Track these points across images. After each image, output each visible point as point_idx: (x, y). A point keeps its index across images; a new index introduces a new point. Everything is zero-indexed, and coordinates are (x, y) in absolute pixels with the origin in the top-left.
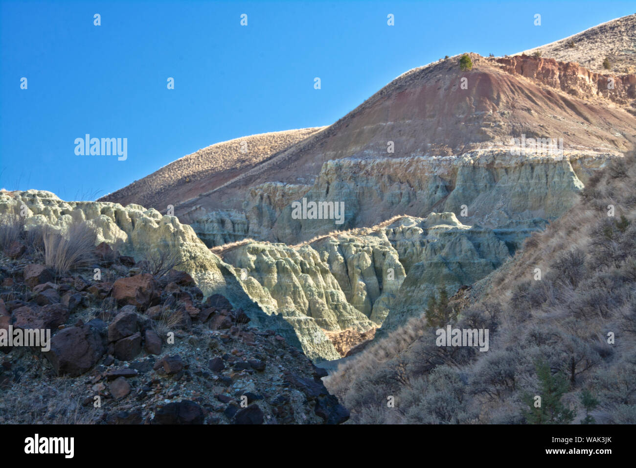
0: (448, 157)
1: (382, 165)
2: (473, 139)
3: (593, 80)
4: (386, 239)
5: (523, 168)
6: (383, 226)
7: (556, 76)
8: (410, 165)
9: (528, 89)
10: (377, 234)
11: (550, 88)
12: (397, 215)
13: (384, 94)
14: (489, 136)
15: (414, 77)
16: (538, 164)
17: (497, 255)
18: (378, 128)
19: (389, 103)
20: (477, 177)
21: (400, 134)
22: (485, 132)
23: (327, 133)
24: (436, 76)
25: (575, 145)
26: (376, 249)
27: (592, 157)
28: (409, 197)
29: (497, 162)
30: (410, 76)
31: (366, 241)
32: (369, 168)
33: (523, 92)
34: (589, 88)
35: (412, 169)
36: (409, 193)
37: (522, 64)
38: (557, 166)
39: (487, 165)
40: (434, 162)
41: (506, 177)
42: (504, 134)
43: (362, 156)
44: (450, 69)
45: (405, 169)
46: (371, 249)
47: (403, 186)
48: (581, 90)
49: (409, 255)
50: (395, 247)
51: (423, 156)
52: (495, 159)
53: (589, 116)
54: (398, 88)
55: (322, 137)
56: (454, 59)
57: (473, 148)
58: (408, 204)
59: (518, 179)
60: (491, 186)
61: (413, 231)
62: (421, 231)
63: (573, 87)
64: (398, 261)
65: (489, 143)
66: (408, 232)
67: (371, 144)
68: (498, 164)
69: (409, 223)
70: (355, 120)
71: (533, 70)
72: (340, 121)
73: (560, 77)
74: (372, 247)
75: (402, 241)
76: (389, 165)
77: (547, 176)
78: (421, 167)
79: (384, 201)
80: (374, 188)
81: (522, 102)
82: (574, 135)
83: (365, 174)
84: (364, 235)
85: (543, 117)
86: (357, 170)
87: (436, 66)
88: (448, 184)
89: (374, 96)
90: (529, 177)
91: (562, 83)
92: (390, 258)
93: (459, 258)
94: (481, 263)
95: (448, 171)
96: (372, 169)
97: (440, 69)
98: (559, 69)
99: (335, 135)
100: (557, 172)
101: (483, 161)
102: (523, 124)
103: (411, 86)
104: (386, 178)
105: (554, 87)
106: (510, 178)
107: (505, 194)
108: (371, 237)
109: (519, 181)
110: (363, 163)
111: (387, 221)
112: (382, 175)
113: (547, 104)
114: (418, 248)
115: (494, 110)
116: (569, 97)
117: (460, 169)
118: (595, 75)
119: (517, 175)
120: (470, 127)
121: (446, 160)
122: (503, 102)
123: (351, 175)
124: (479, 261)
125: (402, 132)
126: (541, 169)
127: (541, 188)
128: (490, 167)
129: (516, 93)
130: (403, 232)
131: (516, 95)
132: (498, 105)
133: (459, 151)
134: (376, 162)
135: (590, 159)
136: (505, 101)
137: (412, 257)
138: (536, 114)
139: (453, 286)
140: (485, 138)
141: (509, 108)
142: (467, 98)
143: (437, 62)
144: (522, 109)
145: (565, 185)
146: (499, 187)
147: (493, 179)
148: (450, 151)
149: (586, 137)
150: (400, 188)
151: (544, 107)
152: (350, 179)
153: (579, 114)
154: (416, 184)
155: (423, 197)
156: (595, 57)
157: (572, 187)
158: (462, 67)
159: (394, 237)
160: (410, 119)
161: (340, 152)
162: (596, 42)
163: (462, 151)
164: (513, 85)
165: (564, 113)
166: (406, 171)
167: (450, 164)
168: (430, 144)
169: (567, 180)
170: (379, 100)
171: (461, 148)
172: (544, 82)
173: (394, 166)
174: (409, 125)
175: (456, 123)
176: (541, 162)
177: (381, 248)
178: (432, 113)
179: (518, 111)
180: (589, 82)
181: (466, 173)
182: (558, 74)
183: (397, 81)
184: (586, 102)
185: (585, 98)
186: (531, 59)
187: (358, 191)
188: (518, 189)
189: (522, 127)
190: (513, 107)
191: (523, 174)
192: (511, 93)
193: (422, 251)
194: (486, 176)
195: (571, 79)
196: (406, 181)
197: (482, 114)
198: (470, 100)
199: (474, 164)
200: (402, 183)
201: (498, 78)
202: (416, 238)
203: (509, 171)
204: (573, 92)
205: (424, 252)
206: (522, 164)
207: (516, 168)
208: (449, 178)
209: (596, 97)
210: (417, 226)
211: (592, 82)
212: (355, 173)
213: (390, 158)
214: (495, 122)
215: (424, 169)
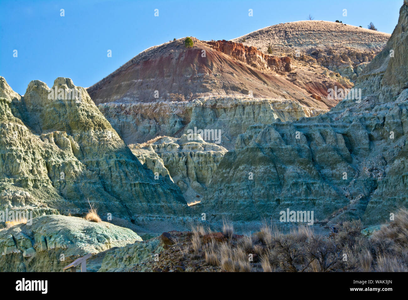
0: (182, 102)
1: (137, 107)
2: (198, 90)
3: (265, 59)
4: (153, 151)
5: (238, 108)
6: (150, 143)
7: (244, 55)
8: (156, 107)
9: (229, 61)
10: (146, 148)
11: (241, 62)
12: (159, 136)
13: (134, 62)
14: (208, 89)
15: (154, 51)
16: (248, 105)
17: (298, 143)
18: (132, 83)
19: (138, 67)
20: (205, 114)
21: (148, 87)
22: (206, 86)
23: (95, 87)
24: (169, 51)
25: (264, 96)
26: (148, 158)
27: (280, 102)
28: (156, 129)
29: (218, 104)
30: (151, 51)
31: (140, 152)
32: (128, 109)
33: (227, 62)
34: (263, 64)
35: (157, 110)
36: (156, 126)
37: (223, 46)
38: (262, 106)
39: (212, 106)
40: (173, 105)
41: (224, 114)
42: (218, 88)
43: (122, 101)
44: (178, 46)
45: (152, 110)
46: (145, 158)
47: (151, 122)
48: (258, 64)
49: (170, 163)
50: (160, 157)
51: (165, 101)
52: (217, 102)
53: (266, 80)
54: (144, 58)
55: (92, 90)
56: (180, 40)
57: (199, 96)
58: (155, 133)
59: (234, 115)
60: (214, 120)
61: (173, 146)
62: (178, 146)
63: (253, 62)
64: (164, 167)
65: (209, 94)
66: (169, 147)
67: (128, 94)
68: (219, 106)
69: (168, 141)
70: (115, 79)
71: (230, 50)
72: (104, 79)
73: (246, 56)
74: (145, 156)
75: (165, 153)
76: (141, 107)
77: (254, 113)
78: (163, 108)
79: (138, 131)
80: (131, 123)
81: (227, 68)
82: (262, 90)
83: (125, 113)
84: (138, 149)
85: (241, 78)
86: (119, 110)
87: (168, 44)
88: (182, 120)
89: (127, 64)
90: (242, 114)
91: (247, 59)
92: (158, 164)
93: (269, 145)
94: (288, 148)
95: (183, 111)
96: (130, 110)
97: (171, 46)
98: (245, 50)
99: (101, 88)
100: (261, 110)
101: (209, 104)
102: (230, 82)
103: (153, 57)
104: (139, 116)
105: (243, 62)
106: (227, 115)
107: (224, 126)
108: (143, 150)
109: (235, 116)
110: (124, 105)
111: (152, 140)
112: (137, 114)
113: (242, 71)
114: (177, 157)
115: (210, 73)
116: (253, 68)
117: (193, 109)
118: (266, 56)
119: (233, 113)
120: (195, 83)
121: (181, 104)
122: (215, 68)
123: (115, 113)
124: (286, 147)
125: (149, 86)
126: (250, 109)
127: (250, 121)
128: (213, 107)
129: (223, 63)
130: (165, 147)
131: (223, 64)
132: (212, 69)
133: (189, 98)
134: (133, 105)
135: (279, 104)
136: (216, 67)
137: (172, 164)
138: (236, 76)
139: (269, 166)
140: (206, 90)
141: (220, 72)
142: (192, 65)
143: (169, 42)
144: (228, 73)
145: (268, 118)
146: (220, 121)
147: (216, 116)
148: (183, 98)
149: (269, 92)
150: (149, 123)
151: (241, 73)
152: (115, 116)
153: (260, 79)
154: (161, 120)
155: (165, 129)
156: (261, 47)
157: (273, 120)
158: (187, 45)
159: (159, 150)
160: (153, 78)
161: (105, 99)
162: (259, 39)
163: (192, 98)
164: (220, 58)
165: (252, 77)
166: (153, 111)
167: (184, 106)
168: (168, 94)
169: (269, 115)
170: (131, 66)
171: (190, 96)
172: (236, 58)
173: (145, 108)
174: (153, 82)
175: (185, 81)
176: (250, 104)
177: (151, 157)
178: (168, 74)
179: (225, 74)
180: (263, 60)
181: (198, 111)
182: (245, 53)
183: (142, 54)
184: (263, 72)
185: (261, 69)
186: (229, 43)
187: (120, 125)
188: (234, 122)
189: (229, 84)
190: (222, 71)
191: (237, 112)
192: (219, 63)
193: (180, 160)
194: (211, 113)
195: (253, 57)
196: (153, 118)
197: (202, 75)
198: (194, 66)
199: (203, 105)
200: (150, 119)
201: (210, 53)
202: (175, 151)
203: (226, 110)
204: (254, 66)
205: (181, 160)
206: (237, 105)
207: (231, 108)
208: (183, 116)
209: (268, 70)
210: (174, 143)
211: (264, 61)
212: (118, 112)
213: (142, 103)
214: (211, 80)
215: (166, 110)
